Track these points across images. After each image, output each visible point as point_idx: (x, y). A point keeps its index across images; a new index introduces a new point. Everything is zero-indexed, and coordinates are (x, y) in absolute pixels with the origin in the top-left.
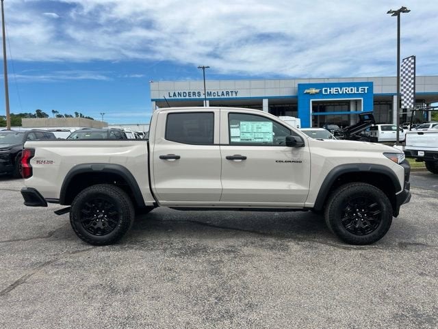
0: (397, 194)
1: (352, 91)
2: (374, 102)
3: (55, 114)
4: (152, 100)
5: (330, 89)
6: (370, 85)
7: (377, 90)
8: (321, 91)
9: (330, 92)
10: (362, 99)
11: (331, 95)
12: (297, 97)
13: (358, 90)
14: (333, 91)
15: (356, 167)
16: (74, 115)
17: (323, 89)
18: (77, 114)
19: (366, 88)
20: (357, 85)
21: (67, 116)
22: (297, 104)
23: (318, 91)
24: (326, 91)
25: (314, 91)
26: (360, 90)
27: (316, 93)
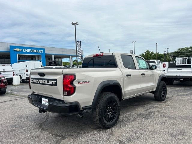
1: (36, 51)
2: (46, 57)
5: (27, 50)
6: (44, 49)
7: (46, 52)
8: (22, 50)
9: (27, 51)
10: (41, 55)
11: (27, 52)
12: (9, 52)
13: (39, 51)
14: (28, 50)
17: (23, 49)
19: (42, 51)
20: (39, 49)
22: (10, 55)
23: (21, 50)
24: (25, 50)
25: (18, 50)
26: (40, 51)
27: (20, 51)
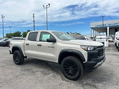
0: (84, 62)
3: (71, 33)
4: (91, 28)
15: (67, 50)
16: (75, 33)
18: (76, 33)
21: (73, 33)
